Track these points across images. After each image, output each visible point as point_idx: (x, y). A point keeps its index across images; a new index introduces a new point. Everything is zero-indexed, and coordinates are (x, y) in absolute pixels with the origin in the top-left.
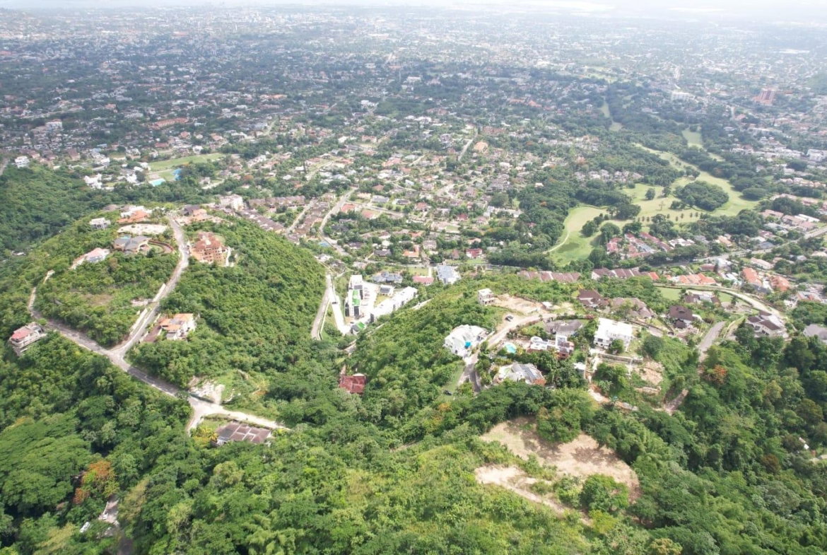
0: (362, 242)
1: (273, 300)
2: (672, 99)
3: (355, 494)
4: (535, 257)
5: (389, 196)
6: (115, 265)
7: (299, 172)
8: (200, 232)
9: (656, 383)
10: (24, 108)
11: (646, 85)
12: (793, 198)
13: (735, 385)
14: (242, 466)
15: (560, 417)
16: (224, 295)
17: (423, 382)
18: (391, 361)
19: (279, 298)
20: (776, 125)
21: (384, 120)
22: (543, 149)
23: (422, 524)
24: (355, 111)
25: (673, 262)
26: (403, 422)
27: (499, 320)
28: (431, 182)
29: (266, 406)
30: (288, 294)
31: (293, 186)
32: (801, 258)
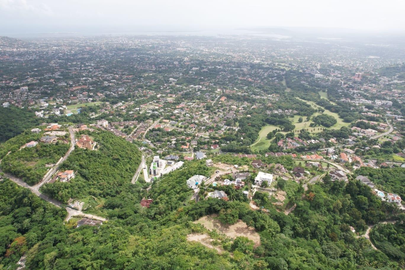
0: (162, 141)
1: (113, 166)
2: (315, 77)
3: (132, 245)
4: (242, 148)
5: (178, 121)
6: (39, 148)
7: (137, 110)
8: (82, 135)
9: (282, 201)
10: (11, 81)
11: (304, 71)
12: (366, 121)
13: (318, 201)
14: (83, 235)
15: (230, 213)
16: (90, 162)
17: (174, 200)
18: (164, 192)
19: (117, 165)
20: (362, 89)
21: (179, 87)
22: (252, 100)
23: (158, 257)
24: (167, 83)
25: (308, 150)
26: (163, 218)
27: (213, 173)
28: (198, 114)
29: (102, 212)
30: (122, 163)
31: (133, 116)
32: (367, 148)
